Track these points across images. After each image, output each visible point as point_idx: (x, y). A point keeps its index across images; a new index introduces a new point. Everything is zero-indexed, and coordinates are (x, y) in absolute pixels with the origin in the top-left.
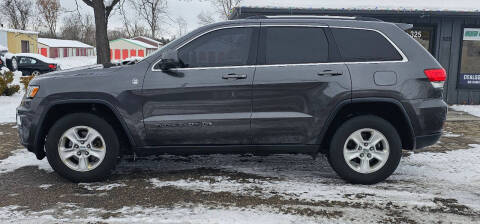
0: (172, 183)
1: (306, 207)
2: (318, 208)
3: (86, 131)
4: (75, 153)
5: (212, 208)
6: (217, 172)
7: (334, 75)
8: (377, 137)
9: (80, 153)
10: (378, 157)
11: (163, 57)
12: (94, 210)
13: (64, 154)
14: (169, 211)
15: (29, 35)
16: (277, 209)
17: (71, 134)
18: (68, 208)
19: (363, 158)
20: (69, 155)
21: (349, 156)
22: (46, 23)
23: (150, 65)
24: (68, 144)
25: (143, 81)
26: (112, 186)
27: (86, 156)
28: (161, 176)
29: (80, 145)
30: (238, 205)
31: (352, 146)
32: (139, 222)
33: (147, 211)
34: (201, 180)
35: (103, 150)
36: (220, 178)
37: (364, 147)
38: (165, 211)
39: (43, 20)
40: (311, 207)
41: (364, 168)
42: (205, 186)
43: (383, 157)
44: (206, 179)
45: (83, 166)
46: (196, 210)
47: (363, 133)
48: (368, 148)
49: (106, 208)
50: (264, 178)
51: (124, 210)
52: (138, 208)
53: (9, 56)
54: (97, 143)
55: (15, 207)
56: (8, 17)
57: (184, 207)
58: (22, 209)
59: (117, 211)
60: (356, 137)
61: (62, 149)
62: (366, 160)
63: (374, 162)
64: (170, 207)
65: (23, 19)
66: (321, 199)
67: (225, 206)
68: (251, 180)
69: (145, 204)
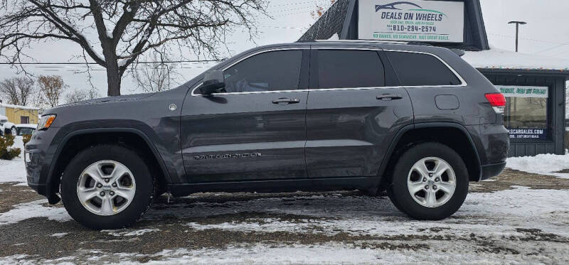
0: (215, 226)
1: (382, 241)
2: (397, 242)
3: (112, 167)
4: (97, 193)
5: (273, 247)
6: (263, 215)
7: (393, 98)
8: (442, 166)
9: (103, 194)
10: (445, 189)
11: (204, 80)
12: (126, 255)
13: (84, 195)
14: (223, 252)
15: (30, 111)
16: (351, 245)
17: (93, 171)
18: (92, 255)
19: (428, 191)
20: (90, 196)
21: (414, 188)
22: (48, 100)
23: (190, 90)
24: (89, 182)
25: (181, 107)
26: (143, 231)
27: (111, 197)
28: (200, 220)
29: (104, 184)
30: (302, 243)
31: (416, 177)
32: (188, 263)
33: (194, 252)
34: (248, 222)
35: (133, 189)
36: (269, 220)
37: (428, 178)
38: (217, 251)
39: (45, 98)
40: (389, 242)
41: (430, 202)
42: (255, 227)
43: (450, 188)
44: (254, 222)
45: (107, 210)
46: (255, 249)
47: (426, 163)
48: (433, 179)
49: (141, 252)
50: (319, 219)
51: (165, 252)
52: (183, 251)
53: (9, 125)
54: (125, 181)
55: (22, 256)
56: (8, 95)
57: (239, 247)
58: (31, 258)
59: (157, 255)
60: (420, 166)
61: (81, 189)
62: (431, 193)
63: (440, 194)
64: (222, 247)
65: (24, 97)
66: (394, 234)
67: (288, 244)
68: (306, 220)
69: (190, 246)
